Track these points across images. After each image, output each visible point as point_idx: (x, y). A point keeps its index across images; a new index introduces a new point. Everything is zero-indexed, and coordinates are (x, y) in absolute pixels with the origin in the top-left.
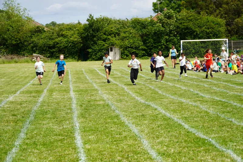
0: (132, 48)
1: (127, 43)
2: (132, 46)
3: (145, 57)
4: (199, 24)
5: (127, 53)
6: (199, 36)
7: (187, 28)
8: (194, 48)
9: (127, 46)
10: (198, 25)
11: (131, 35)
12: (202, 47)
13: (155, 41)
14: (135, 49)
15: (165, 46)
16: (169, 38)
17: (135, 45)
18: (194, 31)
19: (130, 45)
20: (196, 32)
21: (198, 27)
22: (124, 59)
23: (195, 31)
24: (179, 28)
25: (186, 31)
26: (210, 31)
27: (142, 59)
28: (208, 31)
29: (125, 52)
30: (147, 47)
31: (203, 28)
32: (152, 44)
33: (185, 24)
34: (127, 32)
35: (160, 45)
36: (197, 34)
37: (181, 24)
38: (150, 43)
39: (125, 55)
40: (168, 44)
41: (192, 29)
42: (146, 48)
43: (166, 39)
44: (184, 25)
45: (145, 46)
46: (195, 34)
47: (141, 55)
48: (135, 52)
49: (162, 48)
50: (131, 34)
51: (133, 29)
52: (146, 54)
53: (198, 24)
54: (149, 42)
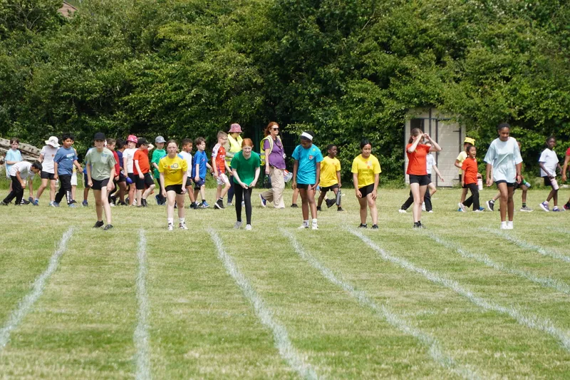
1: (501, 101)
2: (529, 114)
9: (502, 114)
11: (523, 58)
17: (546, 110)
19: (520, 113)
34: (503, 37)
50: (522, 51)
51: (534, 23)
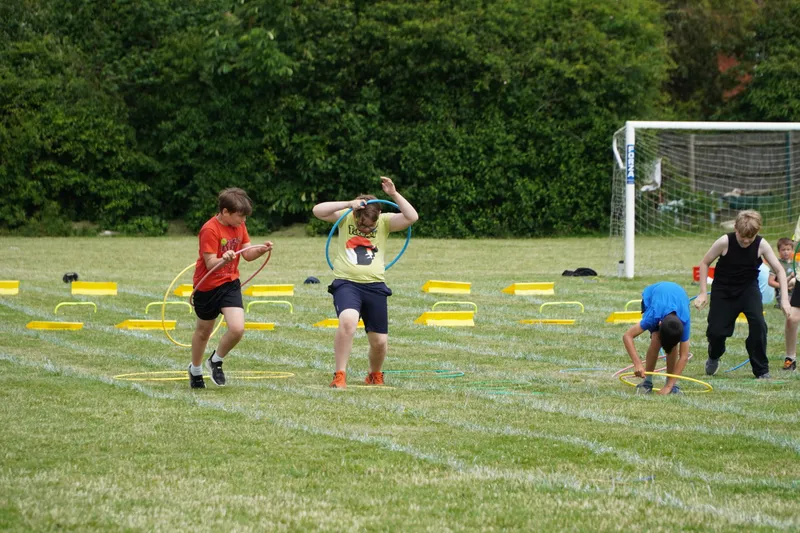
0: (66, 159)
3: (147, 220)
4: (512, 28)
5: (34, 193)
6: (510, 100)
7: (433, 49)
8: (470, 176)
10: (506, 34)
12: (525, 170)
13: (221, 125)
14: (85, 171)
15: (281, 153)
16: (306, 107)
18: (479, 70)
20: (488, 76)
21: (505, 41)
22: (12, 227)
23: (488, 68)
24: (377, 49)
25: (424, 69)
26: (578, 73)
27: (130, 233)
28: (568, 70)
29: (14, 186)
30: (161, 157)
31: (537, 53)
32: (194, 144)
33: (417, 22)
35: (245, 151)
36: (496, 84)
37: (393, 20)
38: (183, 136)
39: (15, 202)
40: (298, 146)
41: (463, 55)
42: (157, 167)
43: (290, 110)
44: (414, 31)
45: (146, 154)
46: (484, 83)
47: (115, 209)
48: (84, 185)
49: (262, 166)
52: (156, 202)
53: (502, 23)
54: (181, 128)
